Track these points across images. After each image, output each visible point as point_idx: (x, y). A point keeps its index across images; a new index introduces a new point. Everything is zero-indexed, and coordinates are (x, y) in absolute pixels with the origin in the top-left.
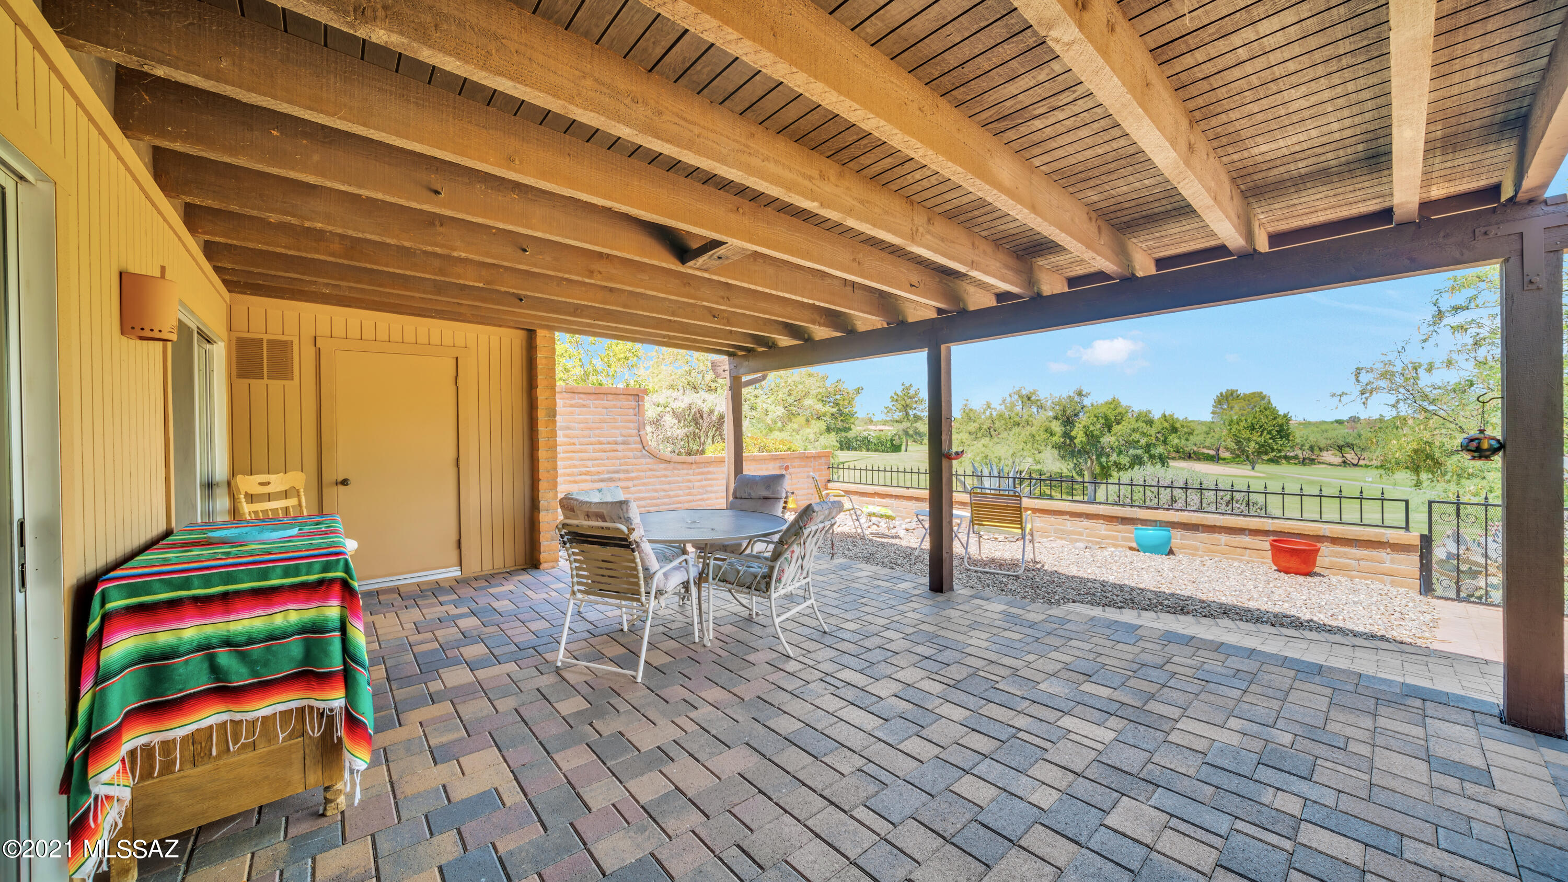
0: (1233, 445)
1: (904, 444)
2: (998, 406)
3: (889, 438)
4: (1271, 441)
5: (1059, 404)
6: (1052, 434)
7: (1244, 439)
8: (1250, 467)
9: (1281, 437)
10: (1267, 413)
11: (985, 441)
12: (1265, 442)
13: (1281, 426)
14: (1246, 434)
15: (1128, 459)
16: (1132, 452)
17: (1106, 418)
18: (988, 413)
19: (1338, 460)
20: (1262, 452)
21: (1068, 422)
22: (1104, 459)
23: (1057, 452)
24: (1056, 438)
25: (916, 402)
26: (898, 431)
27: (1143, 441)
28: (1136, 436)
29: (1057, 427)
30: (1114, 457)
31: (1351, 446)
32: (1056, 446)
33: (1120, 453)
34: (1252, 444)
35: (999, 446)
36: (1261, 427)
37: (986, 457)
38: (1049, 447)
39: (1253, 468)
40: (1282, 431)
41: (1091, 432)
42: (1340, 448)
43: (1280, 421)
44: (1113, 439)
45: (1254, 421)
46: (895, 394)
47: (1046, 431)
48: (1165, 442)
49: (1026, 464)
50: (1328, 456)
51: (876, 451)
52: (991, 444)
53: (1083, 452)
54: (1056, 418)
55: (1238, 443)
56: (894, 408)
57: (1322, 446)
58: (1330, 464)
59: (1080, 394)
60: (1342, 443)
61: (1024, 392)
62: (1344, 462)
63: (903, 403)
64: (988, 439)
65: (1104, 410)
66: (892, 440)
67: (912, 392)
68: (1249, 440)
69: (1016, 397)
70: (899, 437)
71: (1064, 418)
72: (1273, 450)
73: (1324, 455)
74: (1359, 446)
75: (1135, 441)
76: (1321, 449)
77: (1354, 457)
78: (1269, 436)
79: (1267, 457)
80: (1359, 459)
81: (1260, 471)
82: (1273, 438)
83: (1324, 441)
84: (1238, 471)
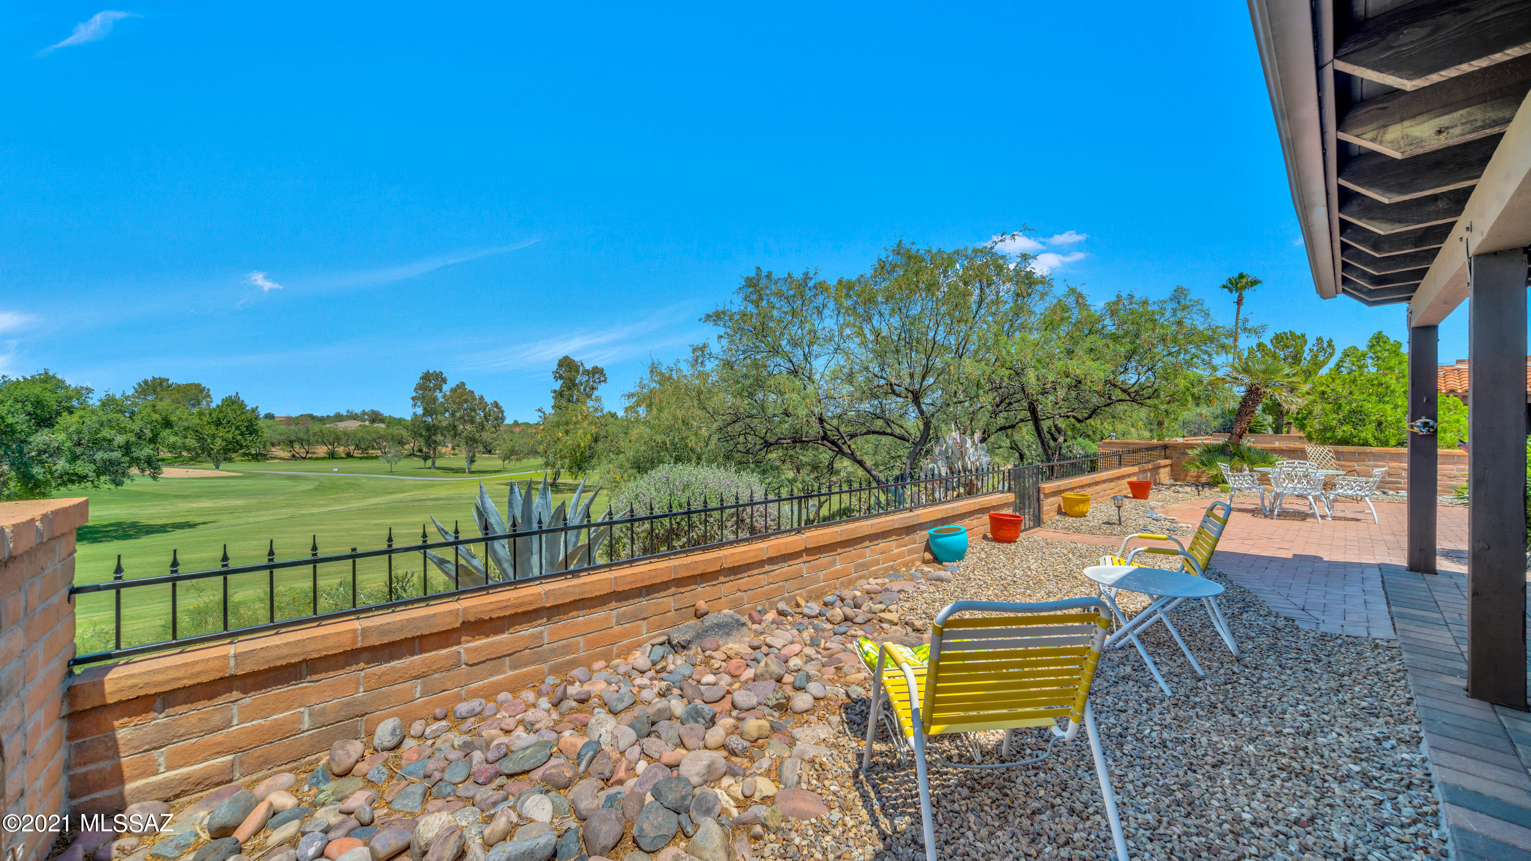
4: (239, 437)
7: (208, 435)
8: (212, 466)
9: (251, 434)
10: (235, 407)
12: (233, 438)
13: (250, 421)
14: (210, 430)
15: (90, 466)
16: (99, 455)
17: (39, 405)
19: (287, 455)
20: (229, 450)
22: (35, 469)
30: (60, 465)
31: (301, 441)
33: (75, 458)
34: (219, 441)
36: (229, 422)
39: (217, 467)
40: (251, 429)
42: (291, 443)
43: (249, 416)
44: (60, 436)
45: (221, 416)
48: (153, 441)
50: (277, 451)
55: (201, 439)
57: (275, 441)
58: (282, 459)
60: (294, 438)
62: (294, 456)
68: (214, 437)
72: (241, 447)
73: (273, 449)
74: (308, 441)
75: (104, 439)
76: (273, 445)
77: (303, 450)
78: (237, 432)
79: (234, 455)
80: (308, 452)
81: (226, 470)
82: (242, 434)
83: (277, 436)
84: (204, 471)
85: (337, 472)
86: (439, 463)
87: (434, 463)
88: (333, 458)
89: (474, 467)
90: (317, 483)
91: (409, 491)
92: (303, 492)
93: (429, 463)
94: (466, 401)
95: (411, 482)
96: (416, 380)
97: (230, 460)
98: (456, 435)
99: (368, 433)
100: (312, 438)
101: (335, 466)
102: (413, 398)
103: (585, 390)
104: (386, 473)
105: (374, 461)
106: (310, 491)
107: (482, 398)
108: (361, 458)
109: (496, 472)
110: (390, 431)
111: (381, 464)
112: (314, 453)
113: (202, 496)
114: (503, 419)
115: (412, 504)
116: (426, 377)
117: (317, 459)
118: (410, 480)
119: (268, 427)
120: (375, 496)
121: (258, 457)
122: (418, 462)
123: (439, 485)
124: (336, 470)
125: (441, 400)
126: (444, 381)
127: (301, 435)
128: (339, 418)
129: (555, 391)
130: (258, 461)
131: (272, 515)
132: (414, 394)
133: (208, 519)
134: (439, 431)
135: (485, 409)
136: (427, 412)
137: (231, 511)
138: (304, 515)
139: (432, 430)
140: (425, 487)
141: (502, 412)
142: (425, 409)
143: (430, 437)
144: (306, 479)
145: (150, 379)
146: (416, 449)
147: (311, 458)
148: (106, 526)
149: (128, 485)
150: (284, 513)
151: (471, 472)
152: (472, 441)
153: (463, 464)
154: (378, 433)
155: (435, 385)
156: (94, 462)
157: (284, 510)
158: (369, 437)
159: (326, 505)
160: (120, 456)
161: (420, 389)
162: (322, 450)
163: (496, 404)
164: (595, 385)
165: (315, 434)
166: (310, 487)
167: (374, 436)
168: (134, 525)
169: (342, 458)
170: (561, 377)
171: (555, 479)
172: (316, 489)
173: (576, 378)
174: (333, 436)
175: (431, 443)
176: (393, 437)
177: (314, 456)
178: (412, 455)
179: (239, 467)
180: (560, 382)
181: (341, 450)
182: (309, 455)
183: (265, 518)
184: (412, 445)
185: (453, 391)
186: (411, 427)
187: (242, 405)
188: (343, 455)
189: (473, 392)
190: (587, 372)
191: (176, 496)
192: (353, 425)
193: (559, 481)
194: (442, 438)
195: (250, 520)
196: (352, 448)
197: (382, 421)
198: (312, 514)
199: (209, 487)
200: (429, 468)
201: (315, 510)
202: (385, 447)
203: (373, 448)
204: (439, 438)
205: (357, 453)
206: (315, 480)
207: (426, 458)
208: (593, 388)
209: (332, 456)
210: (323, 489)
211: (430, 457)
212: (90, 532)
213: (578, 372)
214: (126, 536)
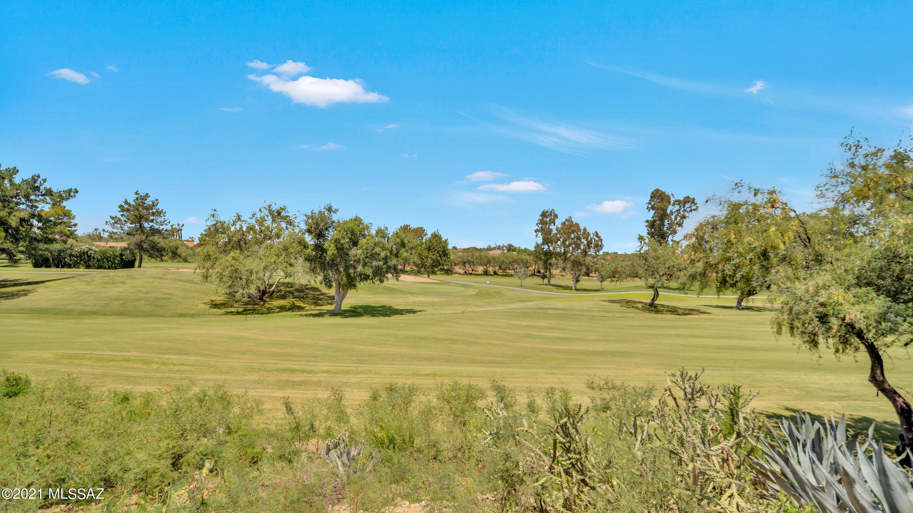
0: (418, 261)
1: (138, 258)
2: (248, 220)
3: (118, 253)
4: (439, 258)
5: (312, 217)
6: (305, 246)
7: (424, 256)
8: (426, 276)
9: (444, 256)
10: (437, 239)
11: (235, 253)
12: (436, 259)
13: (444, 248)
14: (425, 253)
15: (371, 270)
16: (375, 263)
17: (353, 233)
18: (238, 227)
19: (462, 271)
20: (434, 266)
21: (320, 235)
22: (351, 271)
23: (308, 264)
24: (309, 251)
25: (153, 214)
26: (129, 244)
27: (383, 254)
28: (377, 250)
29: (309, 239)
30: (360, 268)
31: (469, 262)
32: (308, 259)
33: (365, 265)
34: (429, 260)
35: (250, 260)
36: (434, 248)
37: (236, 271)
38: (301, 260)
39: (429, 277)
40: (444, 253)
41: (342, 244)
42: (464, 263)
43: (443, 244)
44: (360, 252)
45: (431, 244)
46: (126, 202)
47: (300, 243)
48: (397, 256)
49: (279, 277)
50: (458, 269)
51: (100, 267)
52: (241, 257)
53: (333, 265)
54: (309, 231)
55: (421, 259)
56: (123, 219)
57: (457, 262)
58: (460, 274)
59: (330, 210)
60: (466, 260)
61: (274, 208)
62: (466, 272)
63: (137, 213)
64: (238, 251)
65: (352, 225)
66: (121, 255)
67: (148, 202)
68: (427, 257)
69: (267, 212)
70: (133, 253)
71: (318, 232)
72: (440, 265)
73: (456, 268)
74: (473, 262)
75: (376, 253)
76: (455, 265)
77: (470, 269)
78: (438, 255)
79: (436, 269)
80: (473, 270)
81: (433, 278)
82: (440, 256)
83: (458, 259)
84: (423, 279)
85: (489, 284)
86: (553, 281)
87: (549, 281)
88: (486, 274)
89: (579, 286)
90: (478, 291)
91: (534, 301)
92: (471, 296)
93: (546, 281)
94: (573, 232)
95: (535, 294)
96: (537, 217)
97: (434, 273)
98: (565, 260)
99: (507, 257)
100: (475, 261)
101: (488, 280)
102: (536, 231)
103: (676, 219)
104: (518, 286)
105: (510, 278)
106: (474, 295)
107: (585, 229)
108: (502, 276)
109: (596, 291)
110: (520, 256)
111: (515, 280)
112: (476, 271)
113: (419, 294)
114: (601, 247)
115: (539, 311)
116: (544, 214)
117: (478, 275)
118: (535, 293)
119: (454, 253)
120: (512, 303)
121: (449, 272)
122: (538, 280)
123: (555, 298)
124: (488, 282)
125: (555, 231)
126: (556, 216)
127: (469, 258)
128: (490, 249)
129: (647, 221)
130: (448, 274)
131: (453, 310)
132: (536, 228)
133: (422, 308)
134: (553, 255)
135: (587, 239)
136: (546, 241)
137: (432, 304)
138: (470, 312)
139: (548, 254)
140: (545, 298)
141: (601, 240)
142: (544, 239)
143: (547, 260)
144: (472, 287)
145: (403, 225)
146: (536, 270)
147: (474, 274)
148: (379, 307)
149: (386, 283)
150: (460, 309)
151: (577, 290)
152: (577, 264)
153: (571, 283)
154: (512, 258)
155: (550, 220)
156: (372, 267)
157: (460, 307)
158: (507, 261)
159: (482, 306)
160: (382, 264)
161: (540, 223)
162: (480, 269)
163: (597, 234)
164: (686, 214)
165: (477, 258)
166: (474, 293)
167: (511, 260)
168: (390, 308)
169: (491, 275)
170: (653, 208)
171: (653, 300)
172: (477, 295)
173: (667, 207)
174: (486, 260)
175: (547, 266)
176: (522, 261)
177: (476, 273)
178: (533, 275)
179: (440, 277)
180: (652, 212)
181: (491, 269)
182: (474, 272)
183: (449, 312)
184: (533, 267)
185: (563, 224)
186: (534, 253)
187: (440, 238)
188: (492, 273)
189: (578, 224)
190: (679, 202)
191: (409, 293)
192: (497, 252)
193: (656, 302)
194: (556, 261)
195: (442, 312)
196: (497, 268)
197: (514, 250)
198: (475, 312)
199: (424, 288)
200: (546, 285)
201: (476, 309)
202: (517, 268)
203: (509, 269)
204: (553, 261)
205: (500, 272)
206: (477, 288)
207: (544, 277)
208: (684, 217)
209: (486, 273)
210: (482, 295)
211: (547, 277)
212: (373, 310)
213: (669, 203)
214: (385, 315)
